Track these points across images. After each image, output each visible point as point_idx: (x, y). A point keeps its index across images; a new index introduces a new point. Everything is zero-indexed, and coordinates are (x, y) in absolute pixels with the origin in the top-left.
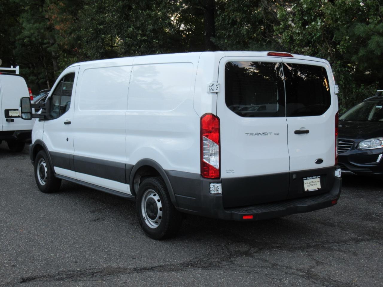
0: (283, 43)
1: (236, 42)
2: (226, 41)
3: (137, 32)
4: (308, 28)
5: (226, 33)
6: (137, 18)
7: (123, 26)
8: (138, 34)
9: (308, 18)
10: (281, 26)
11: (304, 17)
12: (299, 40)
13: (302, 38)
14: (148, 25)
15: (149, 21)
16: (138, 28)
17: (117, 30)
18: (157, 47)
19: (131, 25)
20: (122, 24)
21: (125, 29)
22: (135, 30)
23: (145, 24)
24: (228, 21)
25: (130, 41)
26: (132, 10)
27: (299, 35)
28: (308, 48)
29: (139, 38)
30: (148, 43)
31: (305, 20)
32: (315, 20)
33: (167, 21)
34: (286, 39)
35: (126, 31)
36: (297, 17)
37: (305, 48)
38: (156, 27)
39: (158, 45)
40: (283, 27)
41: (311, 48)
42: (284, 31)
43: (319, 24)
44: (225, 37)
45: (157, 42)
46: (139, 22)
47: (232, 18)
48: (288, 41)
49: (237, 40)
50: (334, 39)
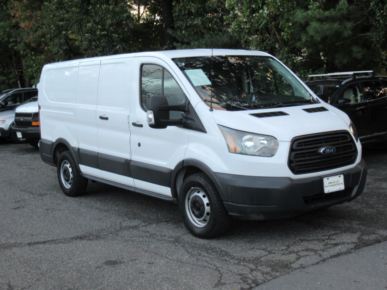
0: (233, 32)
1: (194, 32)
2: (184, 32)
3: (97, 27)
4: (256, 16)
5: (183, 24)
6: (96, 13)
7: (82, 22)
8: (97, 29)
9: (256, 6)
10: (230, 15)
11: (252, 6)
12: (247, 29)
13: (250, 26)
14: (107, 19)
15: (108, 15)
16: (98, 24)
17: (77, 25)
18: (117, 41)
19: (91, 20)
20: (82, 19)
21: (85, 24)
22: (94, 25)
23: (104, 19)
24: (185, 12)
25: (90, 36)
26: (90, 5)
27: (247, 24)
28: (256, 36)
29: (99, 33)
30: (109, 37)
31: (253, 8)
32: (262, 8)
33: (126, 14)
34: (235, 28)
35: (86, 26)
36: (244, 6)
37: (253, 36)
38: (115, 21)
39: (118, 39)
40: (233, 17)
41: (259, 36)
42: (233, 21)
43: (265, 11)
44: (183, 28)
45: (117, 36)
46: (98, 17)
47: (188, 9)
48: (237, 29)
49: (195, 31)
50: (281, 26)
